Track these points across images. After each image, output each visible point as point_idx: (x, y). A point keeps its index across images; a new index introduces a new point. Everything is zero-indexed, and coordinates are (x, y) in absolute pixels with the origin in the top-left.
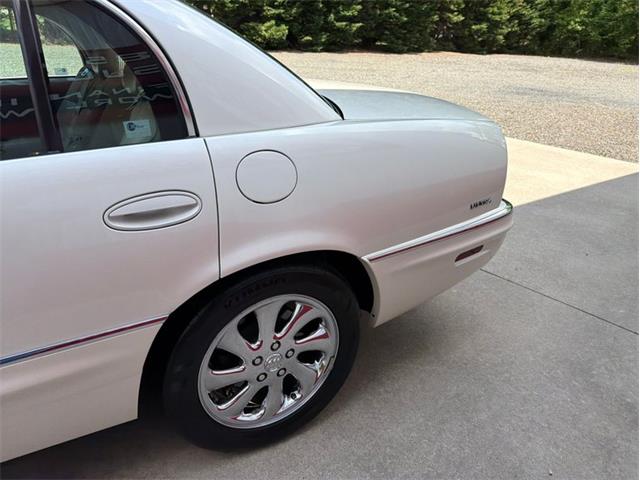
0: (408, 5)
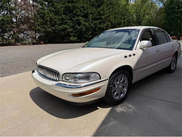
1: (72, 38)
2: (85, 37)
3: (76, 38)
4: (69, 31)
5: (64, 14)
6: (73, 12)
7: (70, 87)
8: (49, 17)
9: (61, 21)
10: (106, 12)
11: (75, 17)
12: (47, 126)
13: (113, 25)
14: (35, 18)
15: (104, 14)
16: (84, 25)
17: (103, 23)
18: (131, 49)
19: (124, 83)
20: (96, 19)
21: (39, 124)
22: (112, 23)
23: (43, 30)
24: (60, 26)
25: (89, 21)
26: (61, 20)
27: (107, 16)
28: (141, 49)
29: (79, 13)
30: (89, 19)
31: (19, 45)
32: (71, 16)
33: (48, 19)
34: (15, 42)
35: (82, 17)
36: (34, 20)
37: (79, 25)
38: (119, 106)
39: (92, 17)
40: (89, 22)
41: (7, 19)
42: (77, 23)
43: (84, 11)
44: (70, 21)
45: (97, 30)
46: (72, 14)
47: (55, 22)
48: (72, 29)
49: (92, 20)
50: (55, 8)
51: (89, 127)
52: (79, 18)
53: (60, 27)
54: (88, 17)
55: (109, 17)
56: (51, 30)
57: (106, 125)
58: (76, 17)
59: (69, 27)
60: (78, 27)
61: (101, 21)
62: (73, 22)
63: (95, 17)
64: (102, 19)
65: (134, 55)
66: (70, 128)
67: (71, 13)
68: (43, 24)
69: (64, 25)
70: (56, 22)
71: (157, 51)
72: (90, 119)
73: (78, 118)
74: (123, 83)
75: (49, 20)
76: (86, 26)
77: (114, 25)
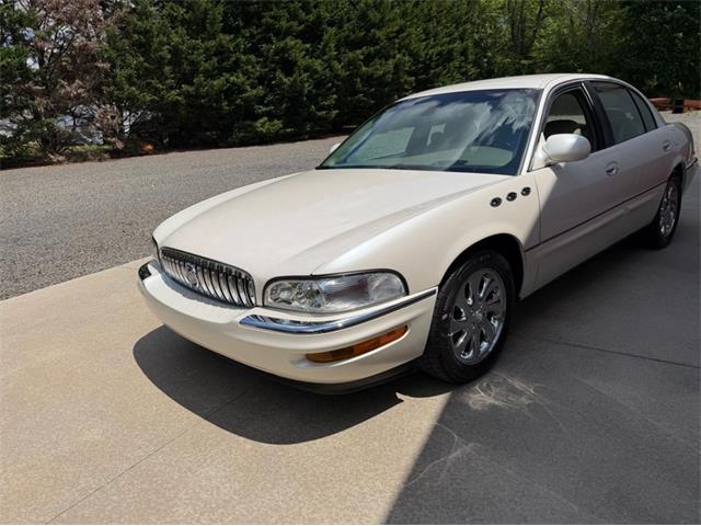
0: (373, 90)
1: (263, 124)
2: (312, 118)
3: (278, 123)
4: (248, 97)
5: (225, 31)
6: (260, 18)
7: (298, 331)
8: (169, 44)
9: (215, 59)
10: (391, 16)
11: (269, 41)
12: (223, 474)
13: (420, 65)
14: (114, 54)
15: (381, 20)
16: (307, 69)
17: (380, 58)
18: (512, 169)
19: (490, 302)
20: (354, 45)
21: (190, 469)
22: (414, 56)
23: (148, 99)
24: (213, 77)
25: (325, 54)
26: (215, 55)
27: (396, 28)
28: (548, 165)
29: (284, 24)
30: (326, 46)
31: (60, 163)
32: (252, 36)
33: (165, 53)
34: (43, 150)
35: (296, 37)
36: (109, 60)
37: (288, 73)
38: (477, 387)
39: (336, 34)
40: (325, 57)
41: (4, 62)
42: (277, 63)
43: (303, 15)
44: (253, 57)
45: (359, 86)
46: (259, 30)
47: (192, 63)
48: (260, 90)
49: (337, 48)
50: (189, 8)
51: (377, 469)
52: (286, 43)
53: (215, 83)
54: (319, 38)
55: (405, 34)
56: (180, 98)
57: (436, 462)
58: (274, 39)
59: (248, 79)
60: (285, 80)
61: (372, 49)
62: (265, 61)
63: (348, 37)
64: (375, 42)
65: (526, 191)
66: (305, 476)
67: (254, 24)
68: (148, 73)
69: (228, 76)
70: (198, 63)
71: (609, 168)
72: (375, 439)
73: (329, 439)
74: (487, 300)
75: (169, 56)
76: (316, 72)
77: (424, 62)
